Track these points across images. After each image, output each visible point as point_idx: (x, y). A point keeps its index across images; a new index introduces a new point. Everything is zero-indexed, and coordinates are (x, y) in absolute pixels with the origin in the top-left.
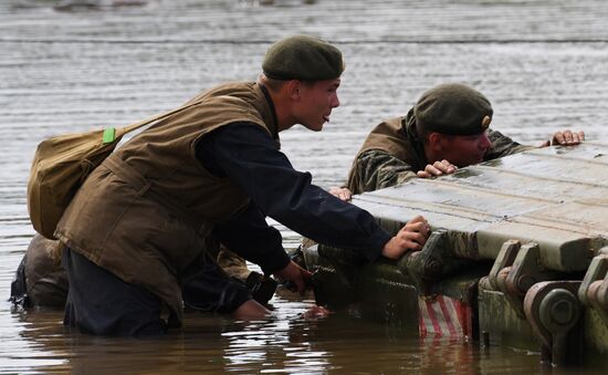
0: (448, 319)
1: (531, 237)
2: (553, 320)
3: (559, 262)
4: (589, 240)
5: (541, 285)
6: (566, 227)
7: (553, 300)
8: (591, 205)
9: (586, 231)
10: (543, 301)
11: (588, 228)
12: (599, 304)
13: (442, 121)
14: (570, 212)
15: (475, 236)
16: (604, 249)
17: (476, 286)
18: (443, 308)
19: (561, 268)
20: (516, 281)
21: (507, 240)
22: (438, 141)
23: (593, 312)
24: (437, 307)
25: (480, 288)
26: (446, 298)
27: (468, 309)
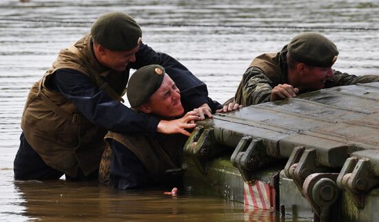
0: (261, 197)
1: (312, 144)
2: (321, 198)
3: (327, 161)
4: (347, 147)
5: (314, 175)
6: (334, 138)
7: (321, 185)
8: (353, 124)
9: (346, 141)
10: (315, 186)
11: (347, 140)
12: (349, 188)
13: (308, 56)
14: (339, 129)
15: (278, 143)
16: (354, 153)
17: (278, 175)
18: (259, 189)
19: (329, 165)
20: (300, 173)
21: (297, 146)
22: (302, 69)
23: (346, 194)
24: (255, 188)
25: (280, 177)
26: (260, 183)
27: (274, 190)
